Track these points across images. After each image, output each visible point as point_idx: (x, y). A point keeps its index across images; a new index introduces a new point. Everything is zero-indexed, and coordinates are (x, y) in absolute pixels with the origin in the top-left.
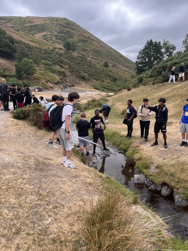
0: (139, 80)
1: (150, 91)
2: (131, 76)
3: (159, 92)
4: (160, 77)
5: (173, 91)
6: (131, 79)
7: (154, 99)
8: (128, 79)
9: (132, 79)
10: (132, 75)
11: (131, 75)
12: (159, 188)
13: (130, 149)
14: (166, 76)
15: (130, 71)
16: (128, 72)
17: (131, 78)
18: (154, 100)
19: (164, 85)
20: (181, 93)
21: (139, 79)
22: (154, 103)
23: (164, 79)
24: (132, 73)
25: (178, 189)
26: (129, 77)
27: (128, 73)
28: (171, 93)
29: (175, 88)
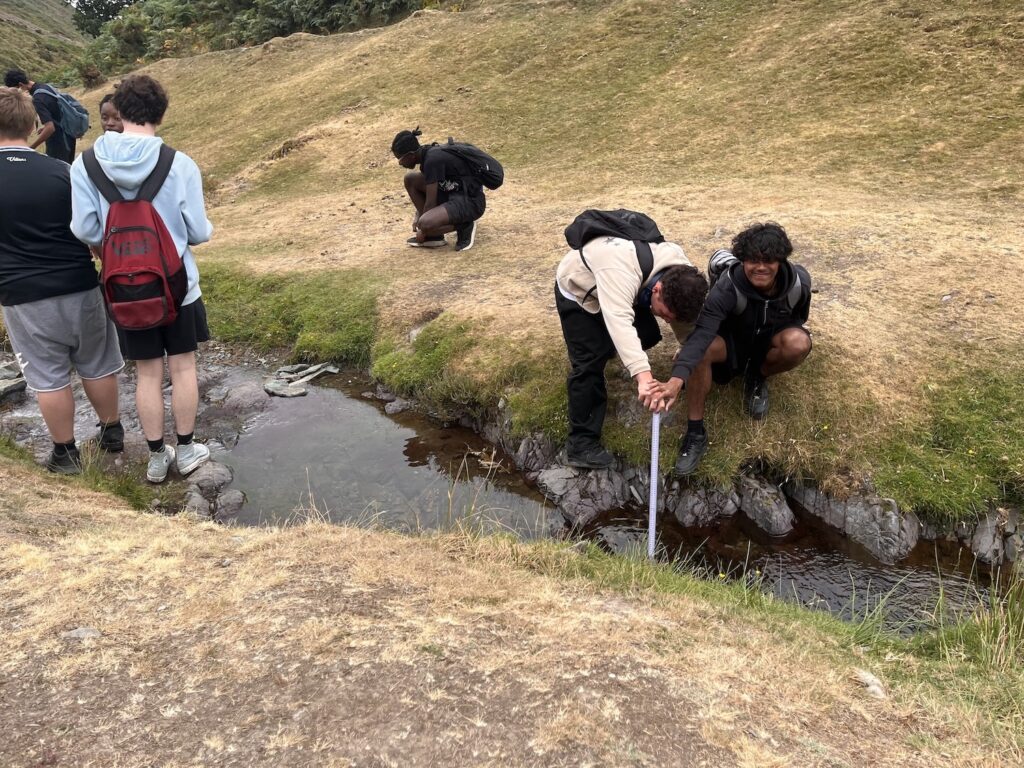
1: (231, 76)
2: (34, 47)
3: (284, 76)
4: (245, 17)
5: (361, 64)
6: (40, 63)
7: (281, 108)
8: (22, 62)
9: (43, 61)
10: (38, 43)
11: (34, 39)
12: (730, 502)
13: (382, 342)
15: (26, 22)
16: (18, 26)
17: (37, 58)
18: (288, 112)
19: (296, 44)
20: (410, 71)
22: (293, 121)
23: (272, 25)
24: (39, 32)
25: (844, 471)
26: (26, 50)
27: (14, 32)
28: (355, 74)
29: (368, 51)
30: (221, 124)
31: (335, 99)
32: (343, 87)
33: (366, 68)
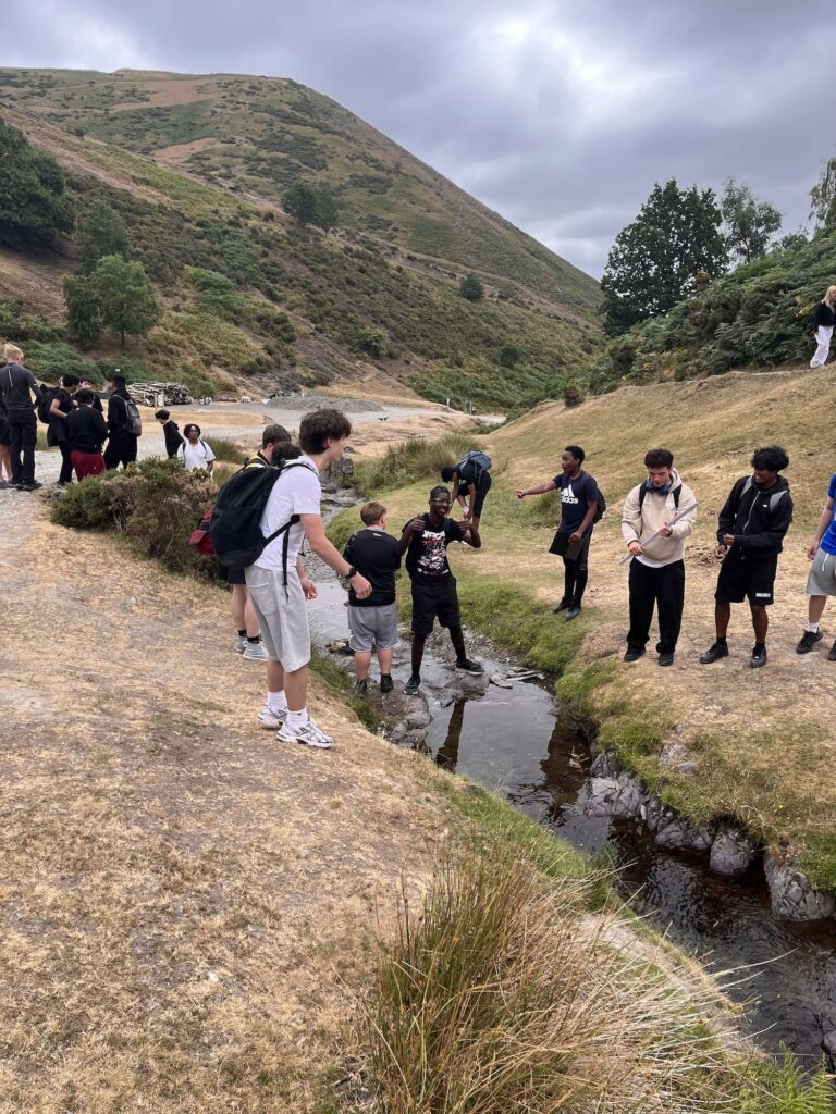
0: (620, 361)
1: (664, 410)
2: (580, 341)
3: (703, 413)
4: (711, 347)
5: (765, 408)
6: (581, 355)
7: (681, 445)
11: (581, 334)
12: (700, 839)
13: (572, 665)
14: (735, 341)
15: (578, 319)
16: (570, 322)
17: (579, 351)
18: (684, 450)
19: (728, 382)
20: (801, 420)
21: (619, 354)
22: (683, 460)
23: (726, 357)
24: (587, 327)
25: (784, 844)
27: (566, 328)
28: (757, 418)
29: (778, 396)
30: (633, 455)
31: (724, 442)
32: (738, 431)
33: (770, 413)
